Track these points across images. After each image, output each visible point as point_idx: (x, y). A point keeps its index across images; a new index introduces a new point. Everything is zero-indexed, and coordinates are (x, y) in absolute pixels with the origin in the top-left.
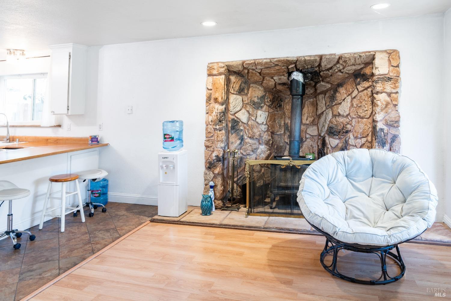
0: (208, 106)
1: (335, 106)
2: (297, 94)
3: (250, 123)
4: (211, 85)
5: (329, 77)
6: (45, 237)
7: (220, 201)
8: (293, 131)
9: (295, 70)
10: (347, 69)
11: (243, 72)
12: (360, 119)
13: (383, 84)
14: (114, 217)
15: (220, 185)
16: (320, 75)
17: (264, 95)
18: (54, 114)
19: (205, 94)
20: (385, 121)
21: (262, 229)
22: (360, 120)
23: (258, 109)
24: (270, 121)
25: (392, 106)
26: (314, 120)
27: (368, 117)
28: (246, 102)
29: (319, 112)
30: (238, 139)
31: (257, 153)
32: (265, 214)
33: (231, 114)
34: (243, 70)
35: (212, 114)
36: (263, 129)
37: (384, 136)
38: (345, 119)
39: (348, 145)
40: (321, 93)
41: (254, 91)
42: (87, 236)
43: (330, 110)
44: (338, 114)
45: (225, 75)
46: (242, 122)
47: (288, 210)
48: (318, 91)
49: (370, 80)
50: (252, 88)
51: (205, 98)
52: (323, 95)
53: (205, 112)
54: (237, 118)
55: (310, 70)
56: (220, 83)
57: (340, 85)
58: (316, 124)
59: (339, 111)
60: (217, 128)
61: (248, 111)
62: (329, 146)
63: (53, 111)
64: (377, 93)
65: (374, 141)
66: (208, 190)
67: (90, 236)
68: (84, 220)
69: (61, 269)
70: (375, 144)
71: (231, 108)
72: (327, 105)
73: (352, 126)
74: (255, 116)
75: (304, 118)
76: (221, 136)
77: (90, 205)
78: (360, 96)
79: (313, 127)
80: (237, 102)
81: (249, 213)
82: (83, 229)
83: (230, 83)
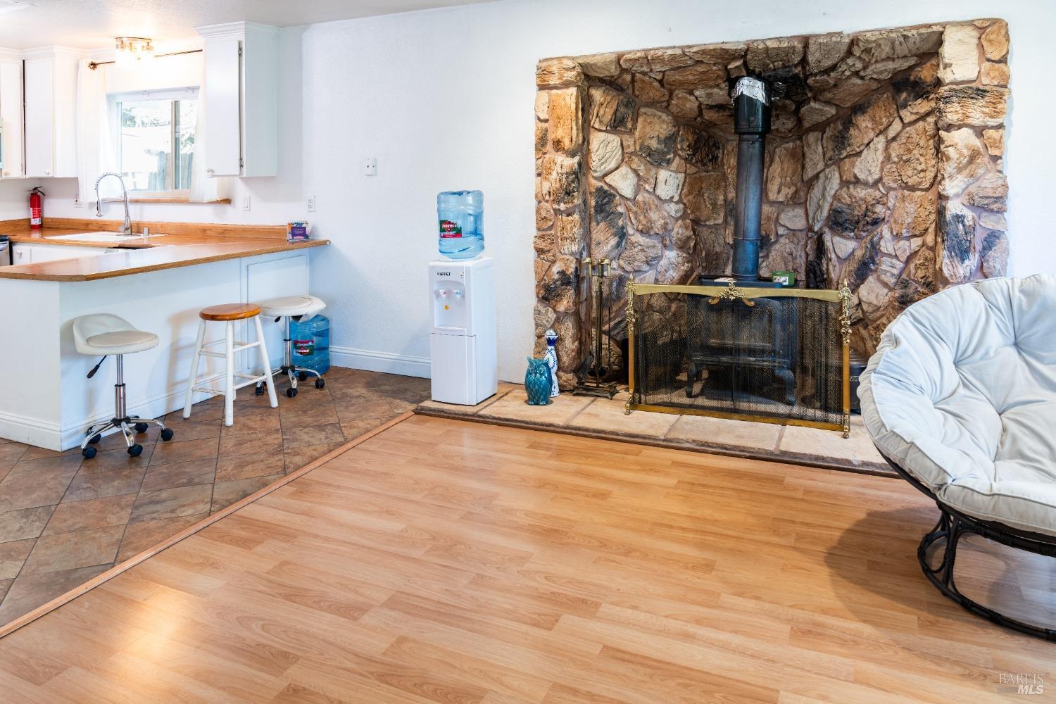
0: (540, 158)
1: (847, 160)
2: (751, 130)
3: (640, 198)
4: (547, 109)
5: (829, 90)
6: (194, 433)
7: (572, 374)
8: (742, 218)
9: (744, 73)
10: (875, 70)
11: (620, 81)
12: (908, 190)
13: (962, 106)
14: (338, 399)
15: (571, 337)
16: (807, 85)
17: (673, 134)
18: (214, 176)
19: (534, 131)
20: (967, 197)
21: (661, 443)
22: (906, 193)
23: (659, 165)
24: (690, 193)
25: (986, 159)
26: (796, 192)
27: (927, 186)
28: (632, 149)
29: (810, 173)
30: (611, 235)
31: (659, 268)
32: (672, 409)
33: (595, 178)
34: (620, 76)
35: (550, 176)
36: (673, 213)
37: (966, 233)
38: (870, 190)
39: (877, 254)
40: (815, 128)
41: (650, 123)
42: (276, 436)
43: (836, 168)
44: (853, 180)
45: (578, 87)
46: (622, 196)
47: (726, 401)
48: (806, 125)
49: (932, 96)
50: (645, 116)
51: (532, 140)
52: (817, 134)
53: (533, 172)
54: (610, 186)
55: (780, 72)
56: (566, 105)
57: (859, 109)
58: (801, 203)
59: (856, 171)
60: (562, 209)
61: (635, 171)
62: (833, 256)
63: (212, 168)
64: (949, 128)
65: (940, 246)
66: (545, 349)
67: (284, 437)
68: (275, 403)
69: (214, 502)
70: (941, 252)
71: (594, 164)
72: (828, 156)
73: (889, 209)
74: (653, 182)
75: (773, 188)
76: (572, 228)
77: (290, 372)
78: (907, 135)
79: (793, 210)
80: (608, 150)
81: (634, 404)
82: (274, 422)
83: (591, 105)
